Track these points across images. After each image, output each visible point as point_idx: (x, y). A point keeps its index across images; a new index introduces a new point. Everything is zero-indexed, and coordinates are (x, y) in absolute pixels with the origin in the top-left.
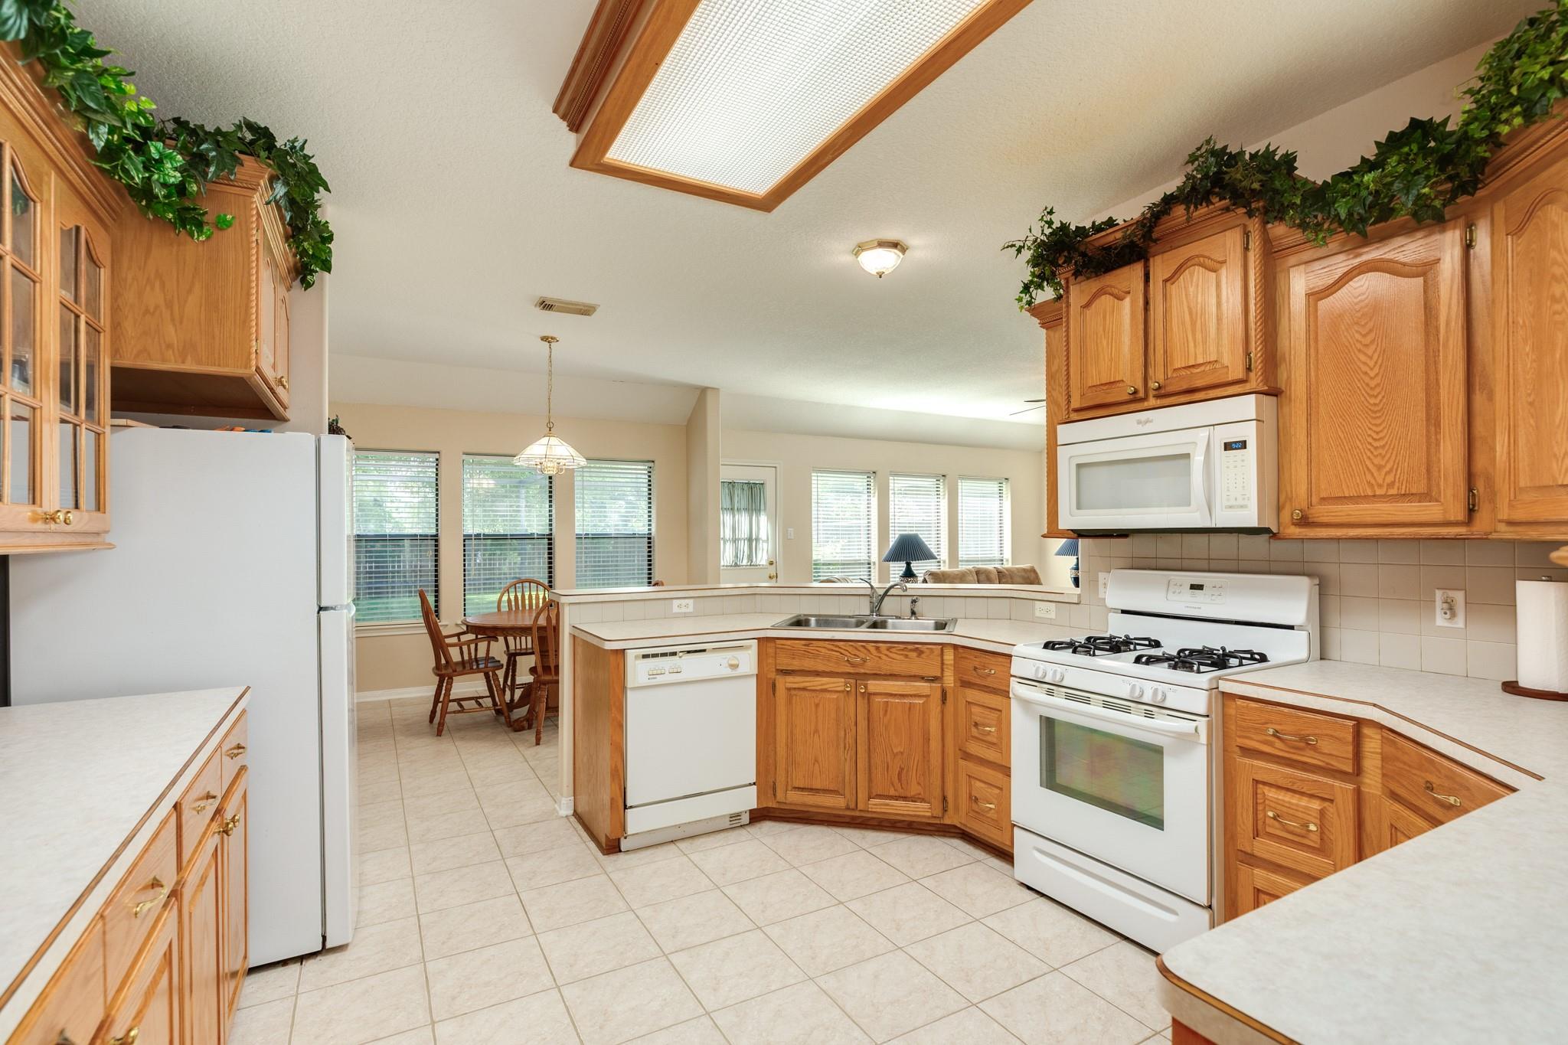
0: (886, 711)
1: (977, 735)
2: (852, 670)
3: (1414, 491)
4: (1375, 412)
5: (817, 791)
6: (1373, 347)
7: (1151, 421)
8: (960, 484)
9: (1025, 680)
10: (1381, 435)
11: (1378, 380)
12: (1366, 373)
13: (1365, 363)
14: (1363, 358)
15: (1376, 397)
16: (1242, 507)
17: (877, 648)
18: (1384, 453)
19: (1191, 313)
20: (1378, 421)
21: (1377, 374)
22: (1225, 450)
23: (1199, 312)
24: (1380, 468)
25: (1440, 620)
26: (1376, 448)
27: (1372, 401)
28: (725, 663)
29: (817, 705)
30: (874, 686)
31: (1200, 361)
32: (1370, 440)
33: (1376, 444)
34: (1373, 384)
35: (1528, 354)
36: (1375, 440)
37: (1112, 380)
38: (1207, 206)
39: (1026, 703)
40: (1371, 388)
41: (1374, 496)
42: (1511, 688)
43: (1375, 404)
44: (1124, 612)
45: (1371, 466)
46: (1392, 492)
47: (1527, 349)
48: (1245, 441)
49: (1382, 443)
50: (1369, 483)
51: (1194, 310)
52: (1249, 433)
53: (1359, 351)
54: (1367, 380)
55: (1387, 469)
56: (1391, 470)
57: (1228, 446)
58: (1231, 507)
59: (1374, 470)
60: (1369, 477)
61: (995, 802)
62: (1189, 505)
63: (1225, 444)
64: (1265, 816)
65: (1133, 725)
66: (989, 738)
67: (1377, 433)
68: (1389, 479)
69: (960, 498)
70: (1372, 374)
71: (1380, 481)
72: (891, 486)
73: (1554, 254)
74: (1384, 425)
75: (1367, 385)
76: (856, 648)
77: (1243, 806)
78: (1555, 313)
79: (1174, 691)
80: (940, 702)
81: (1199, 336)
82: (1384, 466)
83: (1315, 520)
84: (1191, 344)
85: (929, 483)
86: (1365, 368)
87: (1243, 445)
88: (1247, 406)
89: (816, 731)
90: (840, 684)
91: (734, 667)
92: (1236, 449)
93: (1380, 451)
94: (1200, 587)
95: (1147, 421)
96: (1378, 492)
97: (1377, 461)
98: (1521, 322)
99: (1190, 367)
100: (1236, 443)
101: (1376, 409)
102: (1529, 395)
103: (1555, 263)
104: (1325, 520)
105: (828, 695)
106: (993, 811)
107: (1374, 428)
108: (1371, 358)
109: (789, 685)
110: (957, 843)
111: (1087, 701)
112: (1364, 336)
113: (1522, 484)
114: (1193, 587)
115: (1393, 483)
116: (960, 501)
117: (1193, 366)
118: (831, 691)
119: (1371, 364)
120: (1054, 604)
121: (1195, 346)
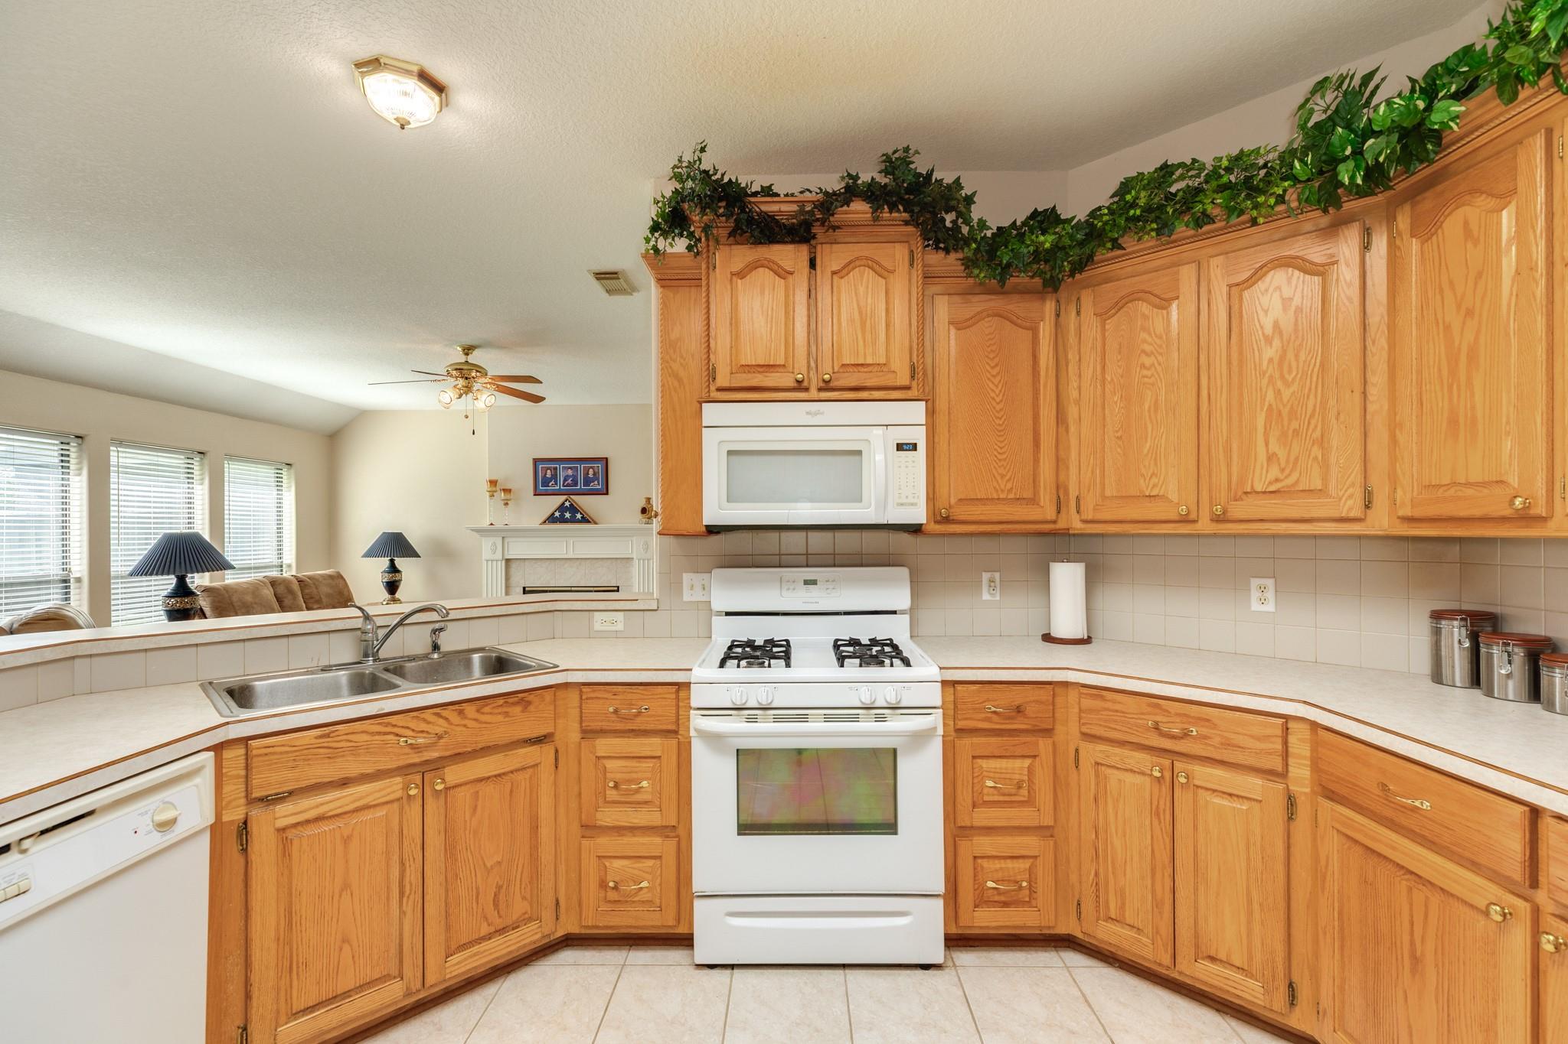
0: (475, 808)
1: (617, 798)
2: (416, 759)
3: (1025, 496)
4: (1000, 431)
5: (346, 994)
6: (999, 378)
7: (822, 413)
8: (226, 465)
9: (708, 710)
10: (1003, 450)
11: (1001, 406)
12: (993, 399)
13: (993, 390)
14: (991, 385)
15: (1000, 419)
16: (912, 504)
17: (461, 712)
18: (1005, 464)
19: (860, 313)
20: (1002, 439)
21: (1001, 401)
22: (898, 450)
23: (869, 312)
24: (1003, 476)
25: (986, 596)
26: (1000, 460)
27: (998, 422)
28: (145, 824)
29: (347, 841)
30: (454, 774)
31: (869, 361)
32: (996, 453)
33: (1000, 457)
34: (998, 407)
35: (1116, 403)
36: (999, 453)
37: (771, 363)
38: (891, 212)
39: (714, 739)
40: (997, 412)
41: (998, 499)
42: (1048, 638)
43: (1000, 425)
44: (728, 614)
45: (996, 475)
46: (1011, 496)
47: (1116, 399)
48: (916, 444)
49: (1005, 456)
50: (995, 488)
51: (864, 312)
52: (919, 436)
53: (989, 379)
54: (994, 404)
55: (1007, 478)
56: (1010, 479)
57: (900, 447)
58: (902, 504)
59: (999, 478)
60: (995, 484)
61: (649, 877)
62: (861, 501)
63: (898, 444)
64: (983, 786)
65: (864, 733)
66: (639, 797)
67: (1001, 448)
68: (1009, 485)
69: (226, 484)
70: (998, 400)
71: (1002, 487)
72: (113, 460)
73: (1144, 335)
74: (1006, 442)
75: (994, 408)
76: (424, 720)
77: (963, 784)
78: (1144, 377)
79: (909, 688)
80: (553, 767)
81: (868, 336)
82: (1005, 476)
83: (955, 518)
84: (861, 343)
85: (177, 461)
86: (993, 395)
87: (914, 447)
88: (916, 411)
89: (346, 886)
90: (395, 788)
91: (165, 826)
92: (906, 450)
93: (1002, 463)
94: (814, 582)
95: (816, 414)
96: (1001, 496)
97: (1001, 471)
98: (1109, 379)
99: (858, 365)
100: (907, 444)
101: (1000, 428)
102: (1117, 432)
103: (1144, 341)
104: (962, 518)
105: (368, 816)
106: (645, 890)
107: (999, 444)
108: (997, 386)
109: (281, 823)
110: (567, 955)
111: (804, 719)
112: (992, 368)
113: (1108, 493)
114: (806, 582)
115: (1012, 488)
116: (226, 488)
117: (862, 365)
118: (375, 806)
119: (997, 392)
120: (622, 613)
121: (865, 346)
